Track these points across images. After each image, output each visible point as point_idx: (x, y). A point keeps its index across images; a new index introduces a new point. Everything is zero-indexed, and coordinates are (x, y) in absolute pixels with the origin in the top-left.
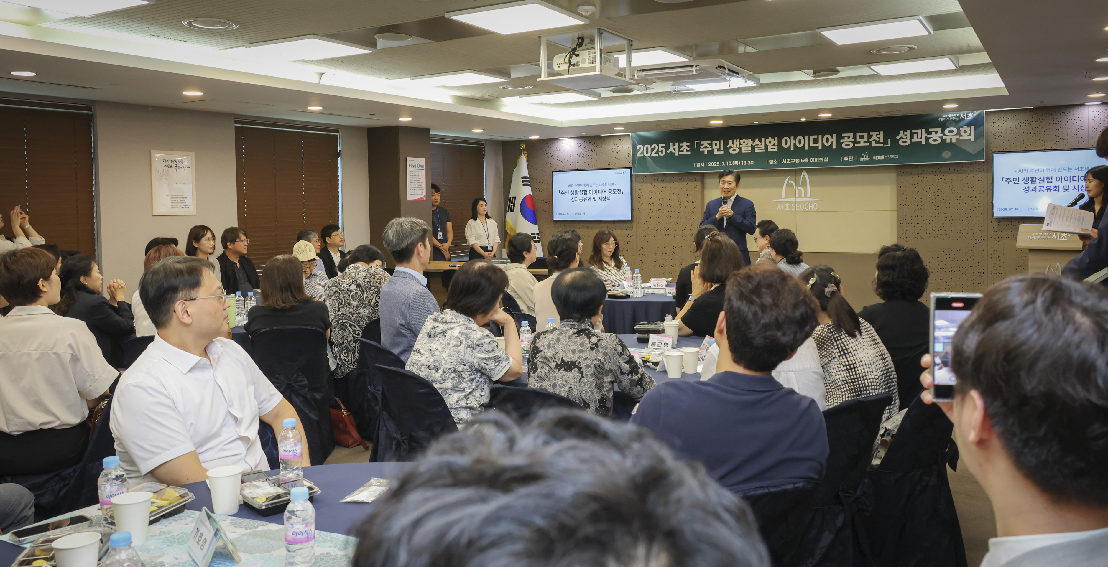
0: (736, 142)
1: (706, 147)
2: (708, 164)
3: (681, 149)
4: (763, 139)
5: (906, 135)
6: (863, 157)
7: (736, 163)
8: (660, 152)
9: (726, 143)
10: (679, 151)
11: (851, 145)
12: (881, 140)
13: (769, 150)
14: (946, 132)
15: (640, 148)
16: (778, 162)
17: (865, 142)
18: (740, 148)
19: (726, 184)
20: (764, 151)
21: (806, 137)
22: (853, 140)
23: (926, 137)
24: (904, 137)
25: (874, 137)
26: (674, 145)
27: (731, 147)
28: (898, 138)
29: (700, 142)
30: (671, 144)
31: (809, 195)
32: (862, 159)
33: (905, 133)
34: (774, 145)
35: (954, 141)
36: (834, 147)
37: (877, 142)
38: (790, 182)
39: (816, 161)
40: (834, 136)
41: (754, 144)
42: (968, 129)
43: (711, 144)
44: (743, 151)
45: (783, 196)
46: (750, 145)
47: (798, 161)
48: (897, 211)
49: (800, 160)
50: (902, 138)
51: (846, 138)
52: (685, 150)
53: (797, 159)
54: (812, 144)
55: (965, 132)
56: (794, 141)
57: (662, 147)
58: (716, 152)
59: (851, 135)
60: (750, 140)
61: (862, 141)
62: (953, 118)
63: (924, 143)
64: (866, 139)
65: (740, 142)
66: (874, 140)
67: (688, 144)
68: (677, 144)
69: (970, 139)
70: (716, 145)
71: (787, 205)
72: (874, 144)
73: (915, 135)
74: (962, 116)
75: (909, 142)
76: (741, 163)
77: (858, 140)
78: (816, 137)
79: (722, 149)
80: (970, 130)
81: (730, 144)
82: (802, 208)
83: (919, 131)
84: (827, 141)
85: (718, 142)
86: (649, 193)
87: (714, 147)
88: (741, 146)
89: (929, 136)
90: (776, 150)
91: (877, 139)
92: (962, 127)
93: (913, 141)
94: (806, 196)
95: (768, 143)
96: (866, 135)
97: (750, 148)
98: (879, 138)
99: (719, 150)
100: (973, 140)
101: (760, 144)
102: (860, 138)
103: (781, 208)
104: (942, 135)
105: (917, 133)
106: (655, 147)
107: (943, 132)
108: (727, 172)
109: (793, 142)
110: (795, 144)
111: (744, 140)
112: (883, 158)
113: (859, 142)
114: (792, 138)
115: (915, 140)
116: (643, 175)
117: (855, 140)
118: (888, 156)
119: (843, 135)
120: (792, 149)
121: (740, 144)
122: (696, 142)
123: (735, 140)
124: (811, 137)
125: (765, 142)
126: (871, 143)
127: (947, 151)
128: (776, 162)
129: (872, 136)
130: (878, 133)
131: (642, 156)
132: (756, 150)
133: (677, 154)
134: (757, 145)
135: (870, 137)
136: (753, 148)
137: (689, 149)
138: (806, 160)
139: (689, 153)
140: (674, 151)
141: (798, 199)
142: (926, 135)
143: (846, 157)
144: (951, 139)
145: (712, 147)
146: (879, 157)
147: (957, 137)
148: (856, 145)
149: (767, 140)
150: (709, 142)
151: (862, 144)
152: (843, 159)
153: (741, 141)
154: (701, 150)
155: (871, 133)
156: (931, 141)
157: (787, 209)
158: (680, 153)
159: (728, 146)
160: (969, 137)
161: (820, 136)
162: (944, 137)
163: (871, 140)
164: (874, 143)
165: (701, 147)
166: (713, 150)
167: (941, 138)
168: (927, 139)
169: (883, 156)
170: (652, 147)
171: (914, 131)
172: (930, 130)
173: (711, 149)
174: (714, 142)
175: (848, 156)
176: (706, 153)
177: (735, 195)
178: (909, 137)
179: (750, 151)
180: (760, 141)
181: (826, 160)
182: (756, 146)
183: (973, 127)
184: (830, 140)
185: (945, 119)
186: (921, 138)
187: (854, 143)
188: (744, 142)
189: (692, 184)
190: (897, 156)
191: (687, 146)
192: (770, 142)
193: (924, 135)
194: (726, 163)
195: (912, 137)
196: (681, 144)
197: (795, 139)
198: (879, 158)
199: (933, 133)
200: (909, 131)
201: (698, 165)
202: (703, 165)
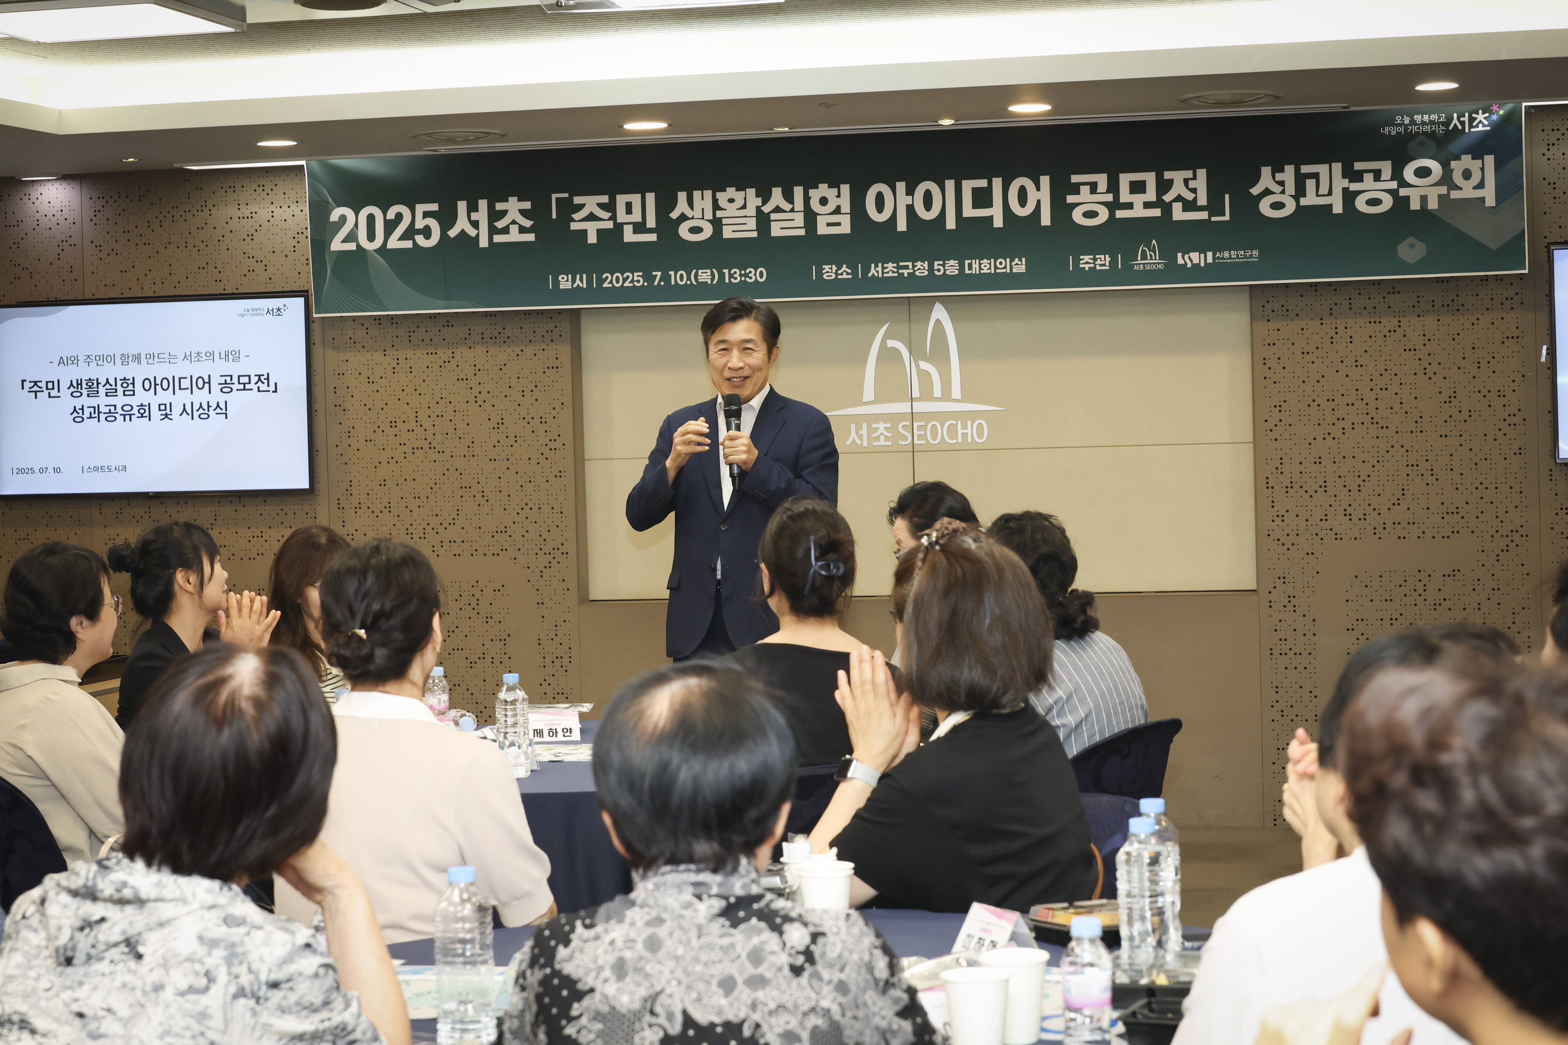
0: (703, 200)
1: (592, 217)
2: (601, 281)
3: (500, 224)
4: (798, 191)
5: (1281, 183)
6: (1144, 257)
7: (705, 276)
8: (419, 232)
9: (665, 205)
10: (493, 231)
11: (1104, 215)
12: (1202, 201)
13: (822, 229)
14: (1408, 173)
15: (343, 219)
16: (854, 273)
17: (1147, 205)
18: (717, 223)
19: (735, 352)
20: (802, 232)
21: (950, 184)
22: (1109, 198)
23: (1345, 191)
24: (1277, 189)
25: (1178, 189)
26: (473, 208)
27: (683, 218)
28: (1255, 191)
29: (570, 199)
30: (462, 206)
31: (956, 392)
32: (1139, 264)
33: (1279, 177)
34: (837, 211)
35: (1433, 204)
36: (1046, 219)
37: (1189, 206)
38: (891, 343)
39: (985, 271)
40: (1045, 181)
41: (766, 209)
42: (1475, 166)
43: (610, 207)
44: (728, 233)
45: (869, 393)
46: (751, 211)
47: (921, 268)
48: (1255, 442)
49: (931, 268)
50: (1267, 192)
51: (1085, 190)
52: (514, 229)
53: (919, 264)
54: (969, 211)
55: (1467, 175)
56: (908, 200)
57: (426, 215)
58: (629, 236)
59: (1102, 180)
60: (751, 192)
61: (1138, 200)
62: (1427, 128)
63: (1338, 209)
64: (1151, 195)
65: (715, 202)
66: (1179, 198)
67: (527, 205)
68: (483, 204)
69: (1482, 200)
70: (629, 209)
71: (881, 426)
72: (1178, 214)
73: (1310, 184)
74: (1455, 121)
75: (1290, 207)
76: (722, 276)
77: (1125, 196)
78: (982, 183)
79: (651, 223)
80: (1482, 169)
81: (682, 206)
82: (934, 437)
83: (1322, 169)
84: (1023, 201)
85: (636, 199)
86: (375, 387)
87: (622, 217)
88: (719, 214)
89: (1354, 187)
90: (845, 228)
91: (1189, 196)
92: (1457, 158)
93: (1304, 202)
94: (946, 396)
95: (815, 205)
96: (1150, 178)
97: (752, 224)
98: (1194, 191)
99: (640, 228)
100: (1490, 202)
101: (787, 206)
102: (1132, 192)
103: (860, 437)
104: (1394, 185)
105: (1316, 176)
106: (399, 217)
107: (1397, 175)
108: (734, 310)
109: (904, 200)
110: (910, 209)
111: (731, 192)
112: (1210, 260)
113: (1129, 206)
114: (901, 186)
115: (1310, 199)
116: (354, 319)
117: (1117, 196)
118: (1226, 254)
119: (1075, 179)
120: (902, 225)
121: (716, 206)
122: (554, 196)
123: (697, 194)
124: (968, 185)
125: (807, 199)
126: (1167, 208)
127: (1411, 240)
128: (845, 273)
129: (1170, 183)
130: (1189, 174)
131: (352, 246)
132: (776, 231)
133: (484, 243)
134: (778, 210)
135: (1164, 186)
136: (763, 220)
137: (528, 223)
138: (952, 267)
139: (531, 237)
140: (472, 232)
141: (919, 407)
142: (1345, 183)
143: (1086, 258)
144: (1424, 199)
145: (613, 218)
146: (1195, 257)
147: (1443, 190)
148: (1120, 214)
149: (812, 192)
150: (605, 199)
151: (1139, 212)
152: (1077, 262)
153: (719, 195)
154: (574, 226)
155: (1168, 175)
156: (1360, 204)
157: (882, 442)
158: (498, 239)
159: (674, 215)
160: (1479, 193)
161: (997, 183)
162: (1403, 192)
163: (1167, 198)
164: (1177, 207)
165: (577, 216)
166: (619, 227)
167: (1393, 193)
168: (1349, 197)
169: (1210, 255)
170: (391, 215)
171: (1305, 169)
172: (1358, 166)
173: (610, 225)
174: (621, 200)
175: (1094, 252)
176: (592, 239)
177: (766, 390)
178: (1291, 188)
179: (755, 234)
180: (789, 197)
181: (1020, 267)
182: (773, 216)
183: (1490, 160)
184: (1033, 196)
185: (1402, 129)
186: (1330, 193)
187: (1113, 206)
188: (731, 201)
189: (540, 353)
190: (1255, 253)
191: (523, 212)
192: (824, 201)
193: (1340, 184)
194: (666, 278)
195: (1300, 191)
196: (499, 206)
197: (910, 192)
198: (1196, 261)
199: (1368, 178)
200: (1290, 169)
201: (565, 283)
202: (581, 282)
